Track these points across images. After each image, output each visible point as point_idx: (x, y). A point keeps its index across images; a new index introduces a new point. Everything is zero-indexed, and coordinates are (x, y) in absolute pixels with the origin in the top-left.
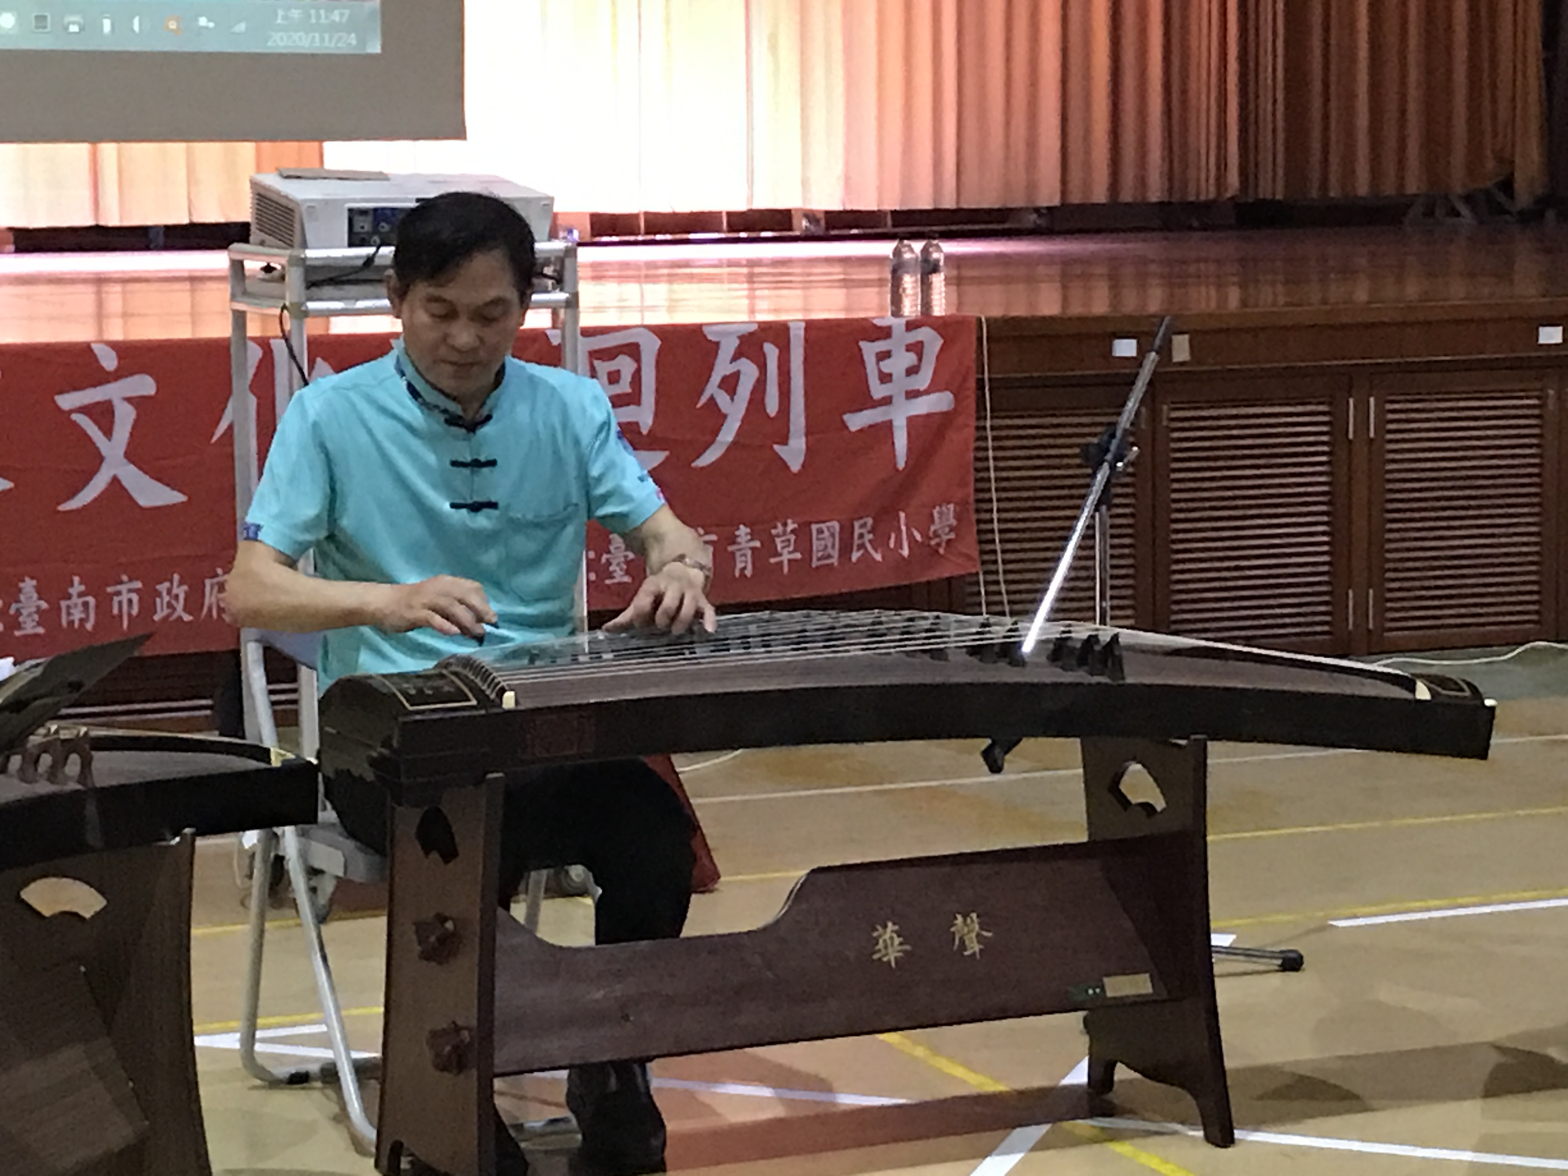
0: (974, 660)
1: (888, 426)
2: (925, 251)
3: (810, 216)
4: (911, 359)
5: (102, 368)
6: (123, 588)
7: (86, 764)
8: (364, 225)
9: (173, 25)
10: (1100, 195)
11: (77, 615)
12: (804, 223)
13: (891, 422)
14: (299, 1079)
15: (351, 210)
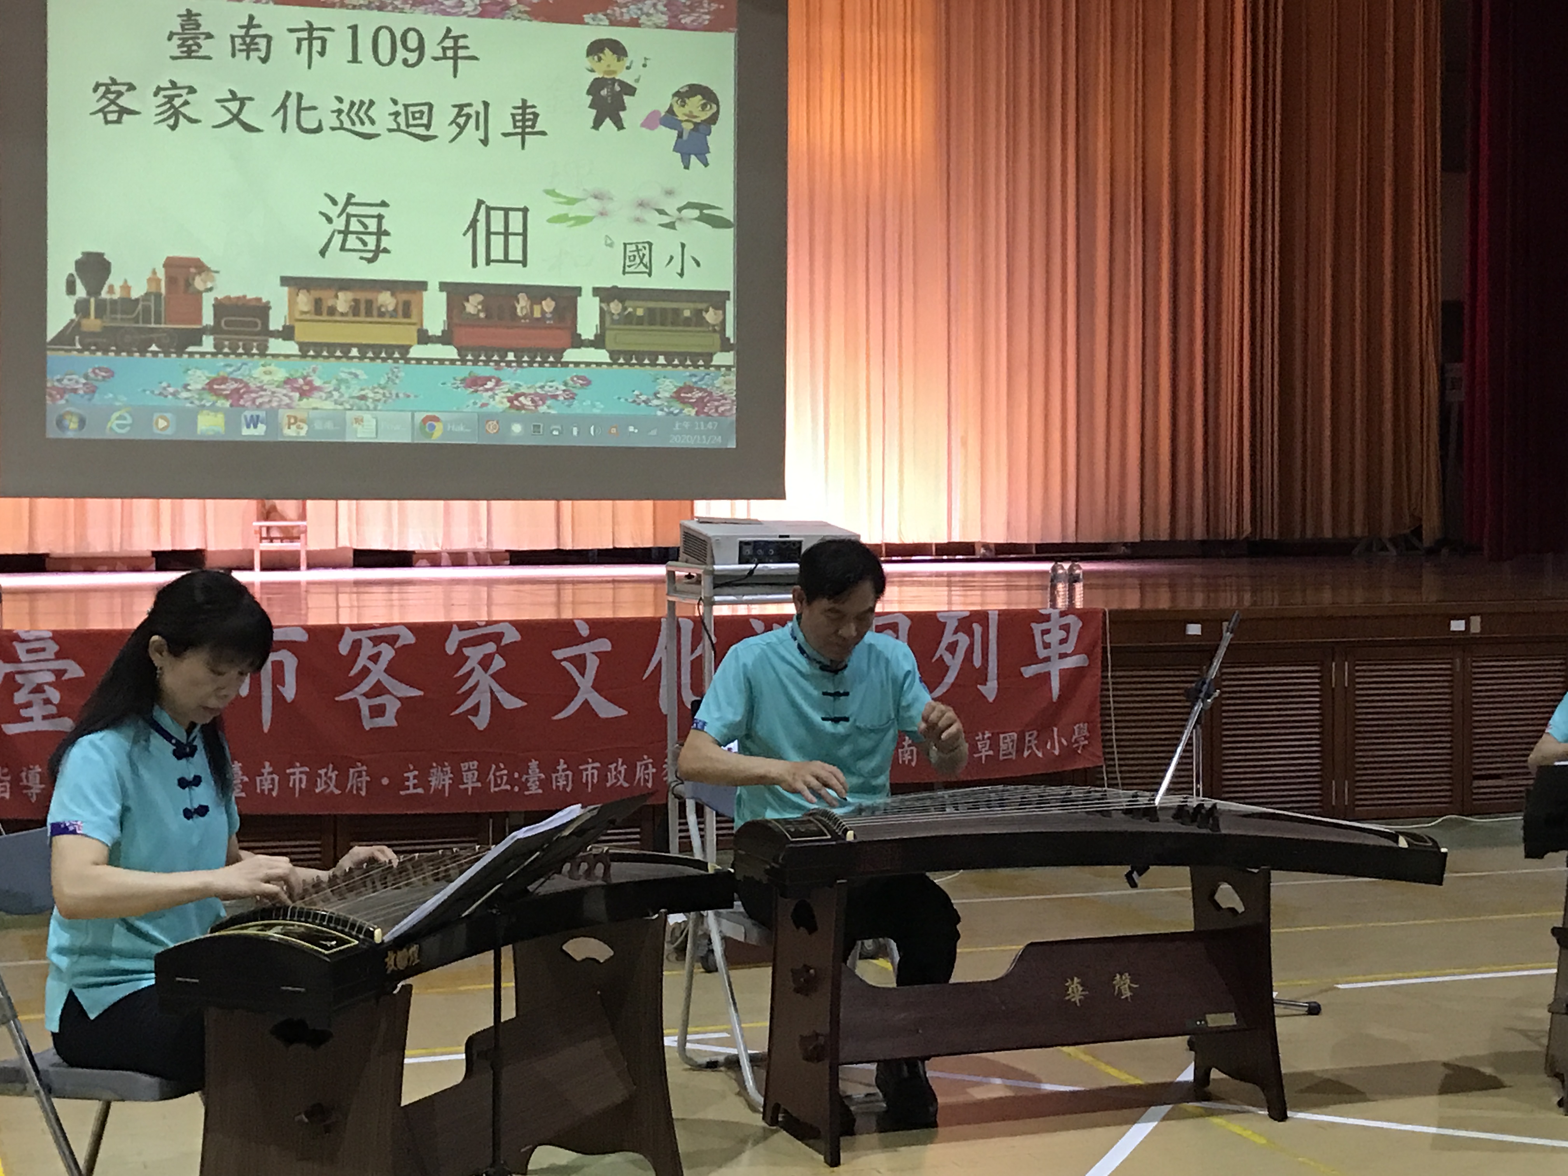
0: (1128, 817)
1: (1048, 675)
2: (1071, 569)
3: (986, 546)
4: (1063, 634)
5: (581, 636)
6: (589, 766)
7: (607, 868)
8: (748, 551)
9: (614, 430)
10: (1164, 536)
11: (562, 783)
12: (982, 551)
13: (1049, 672)
14: (712, 1065)
15: (741, 542)
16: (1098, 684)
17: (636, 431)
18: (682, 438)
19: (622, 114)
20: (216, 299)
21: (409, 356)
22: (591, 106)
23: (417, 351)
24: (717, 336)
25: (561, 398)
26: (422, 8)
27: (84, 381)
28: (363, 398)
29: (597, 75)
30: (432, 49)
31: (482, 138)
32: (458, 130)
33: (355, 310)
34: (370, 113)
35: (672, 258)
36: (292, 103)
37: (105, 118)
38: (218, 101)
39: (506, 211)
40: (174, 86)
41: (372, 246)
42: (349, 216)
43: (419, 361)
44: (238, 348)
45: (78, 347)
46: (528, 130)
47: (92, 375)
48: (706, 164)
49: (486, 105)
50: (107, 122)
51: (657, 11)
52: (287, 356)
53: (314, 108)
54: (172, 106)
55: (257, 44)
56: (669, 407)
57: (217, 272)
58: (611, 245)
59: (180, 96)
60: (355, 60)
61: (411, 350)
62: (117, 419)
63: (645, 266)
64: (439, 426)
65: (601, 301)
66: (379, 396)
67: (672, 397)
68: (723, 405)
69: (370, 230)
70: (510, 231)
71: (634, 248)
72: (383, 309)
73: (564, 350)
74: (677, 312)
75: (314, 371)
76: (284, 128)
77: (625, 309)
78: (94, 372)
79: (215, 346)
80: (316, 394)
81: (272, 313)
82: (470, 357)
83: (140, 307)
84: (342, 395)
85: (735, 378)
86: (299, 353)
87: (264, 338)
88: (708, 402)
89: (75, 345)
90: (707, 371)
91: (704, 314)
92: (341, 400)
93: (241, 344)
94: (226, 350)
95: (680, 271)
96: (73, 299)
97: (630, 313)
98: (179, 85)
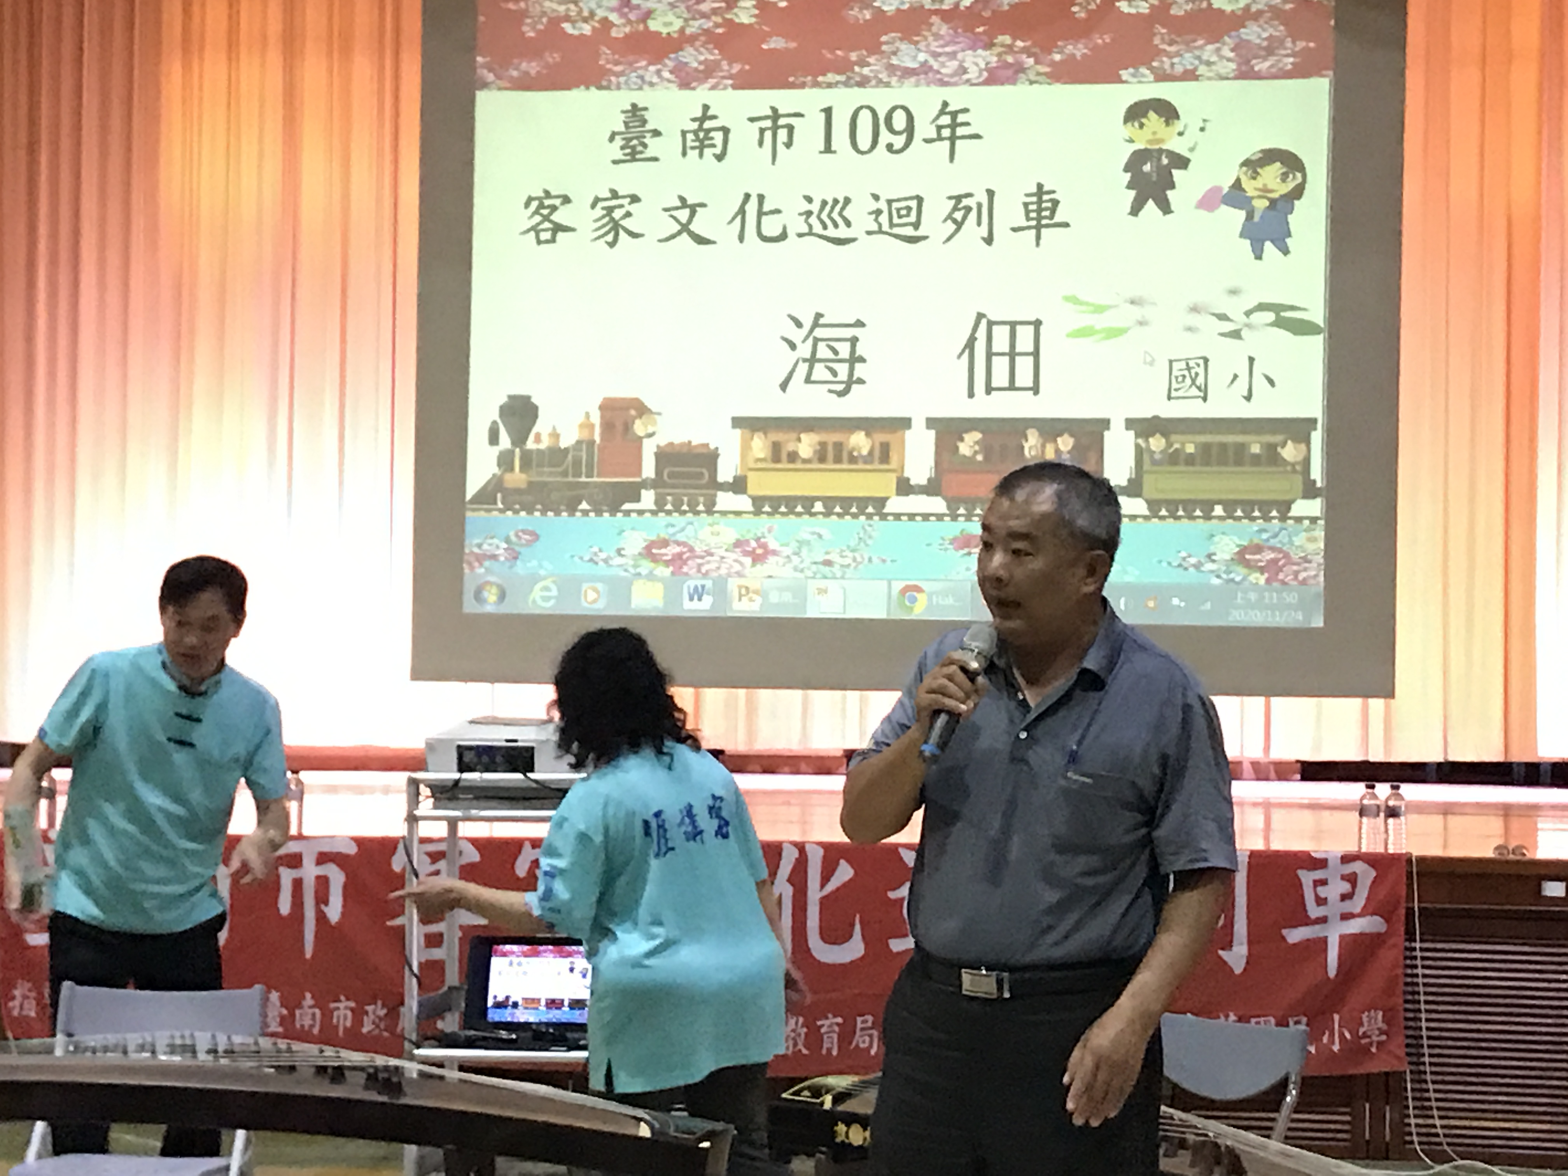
1: (1323, 942)
4: (1346, 887)
8: (472, 757)
9: (1151, 604)
13: (1326, 937)
15: (459, 747)
16: (1402, 958)
17: (1183, 604)
18: (1246, 614)
19: (1170, 193)
20: (658, 447)
21: (885, 511)
22: (1129, 186)
23: (895, 504)
24: (1299, 479)
26: (913, 80)
27: (505, 546)
28: (828, 563)
29: (1140, 146)
30: (924, 129)
31: (986, 235)
32: (953, 227)
34: (845, 213)
35: (1236, 377)
36: (752, 208)
37: (537, 237)
38: (666, 210)
39: (1013, 325)
40: (615, 195)
41: (843, 375)
42: (816, 340)
43: (897, 516)
44: (682, 504)
45: (500, 505)
46: (1044, 222)
48: (1286, 251)
49: (991, 193)
50: (539, 242)
51: (1222, 57)
52: (738, 513)
53: (778, 211)
54: (612, 219)
55: (712, 138)
56: (1228, 572)
57: (659, 414)
58: (1152, 363)
59: (621, 206)
60: (828, 149)
61: (888, 503)
62: (542, 589)
63: (1199, 388)
64: (922, 598)
65: (1137, 436)
66: (846, 561)
68: (1305, 570)
69: (840, 357)
70: (1018, 350)
71: (1183, 365)
72: (855, 454)
74: (1242, 448)
75: (770, 530)
76: (741, 238)
78: (517, 535)
79: (656, 503)
80: (772, 559)
81: (720, 462)
82: (962, 511)
83: (570, 457)
84: (802, 562)
85: (1323, 533)
86: (751, 509)
87: (711, 492)
88: (1284, 566)
89: (495, 503)
90: (1284, 525)
91: (1279, 449)
92: (801, 566)
93: (685, 499)
94: (669, 507)
95: (1246, 394)
96: (495, 451)
97: (1176, 450)
98: (620, 194)
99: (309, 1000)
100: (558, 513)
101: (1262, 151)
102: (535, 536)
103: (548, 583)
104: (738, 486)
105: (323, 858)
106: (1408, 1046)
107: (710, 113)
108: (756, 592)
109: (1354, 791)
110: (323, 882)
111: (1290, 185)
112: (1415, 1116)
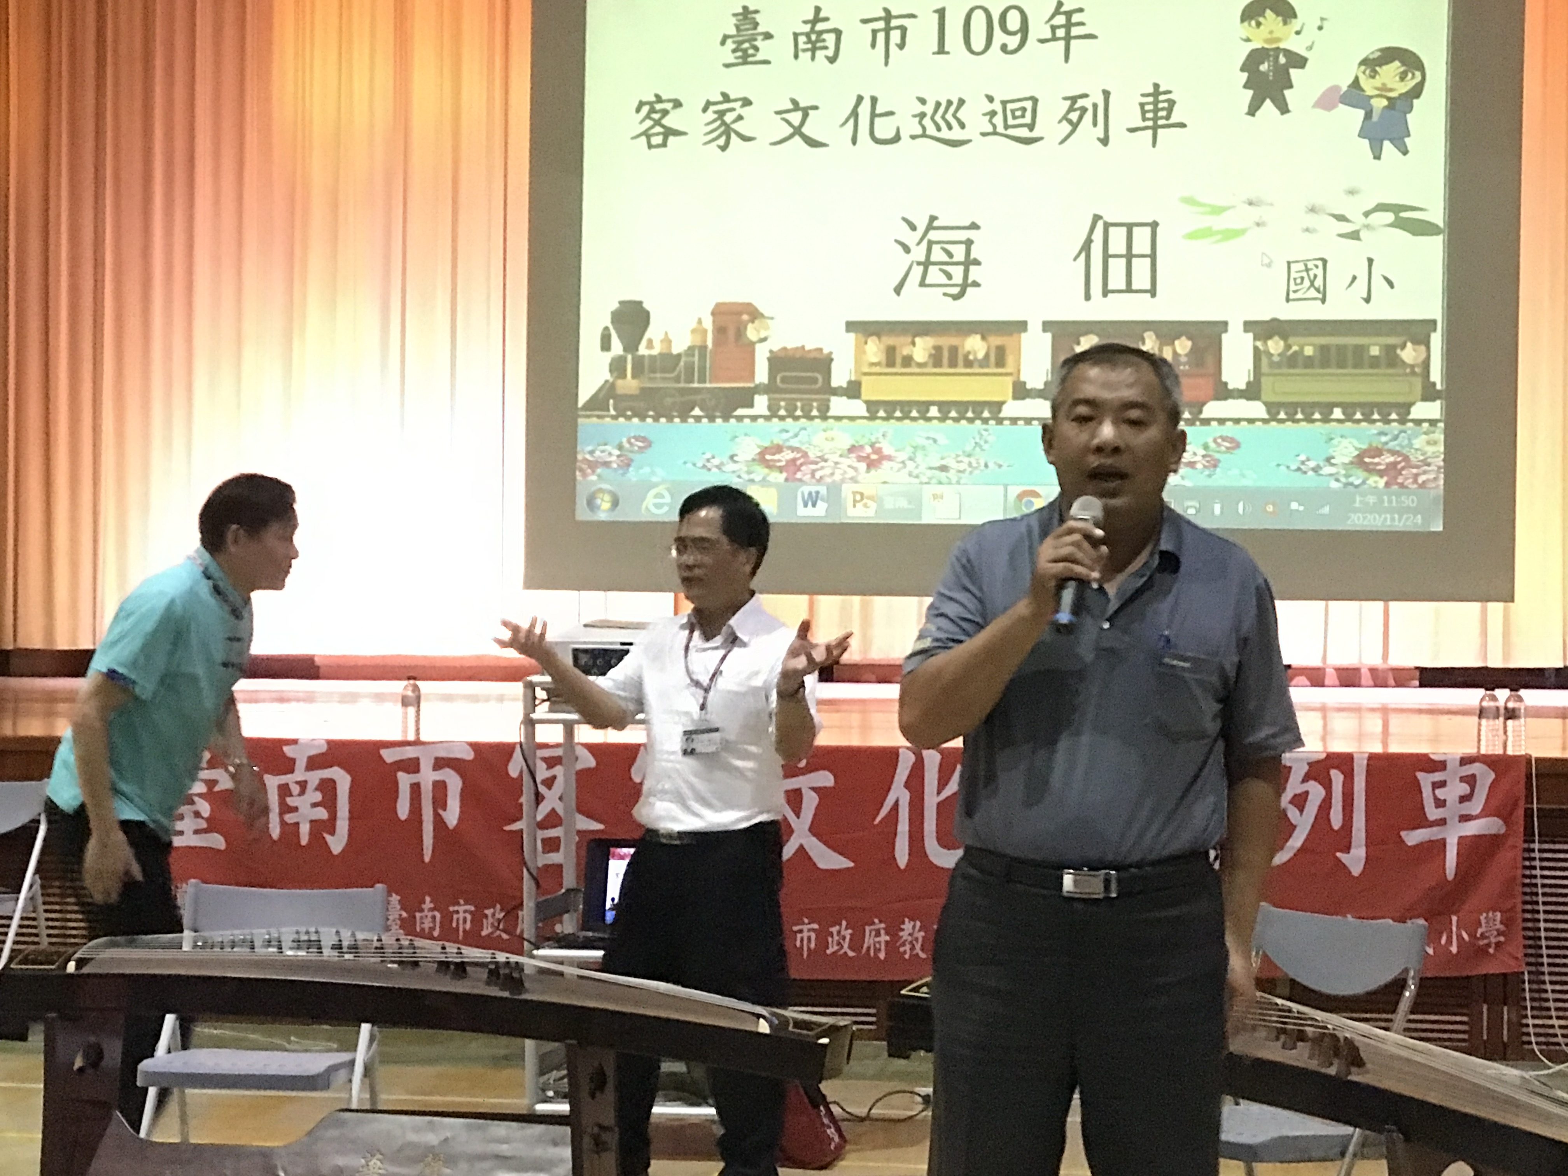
1: (1442, 843)
4: (1465, 789)
6: (805, 928)
9: (1270, 508)
13: (1445, 839)
15: (577, 650)
16: (1520, 859)
17: (1301, 508)
18: (1365, 518)
19: (1287, 93)
20: (771, 352)
21: (1002, 415)
22: (1246, 86)
23: (1012, 408)
24: (1418, 383)
25: (1199, 466)
27: (618, 452)
28: (944, 468)
29: (1257, 44)
30: (1038, 29)
31: (1102, 136)
32: (1068, 128)
33: (936, 358)
34: (959, 115)
35: (1354, 278)
36: (865, 110)
37: (649, 142)
38: (777, 113)
39: (1130, 227)
40: (726, 98)
41: (958, 278)
42: (930, 243)
43: (1014, 421)
44: (795, 410)
45: (612, 412)
46: (1160, 122)
47: (627, 446)
48: (1405, 152)
49: (1106, 94)
50: (650, 146)
52: (852, 419)
53: (891, 113)
54: (724, 123)
55: (824, 40)
56: (1347, 476)
57: (772, 318)
58: (1269, 265)
59: (733, 110)
60: (941, 50)
61: (1004, 407)
62: (656, 496)
63: (1318, 290)
65: (1256, 338)
66: (962, 467)
67: (1352, 463)
68: (1425, 472)
69: (955, 259)
70: (1134, 252)
71: (1301, 266)
72: (971, 357)
73: (1204, 404)
74: (1360, 350)
75: (884, 435)
76: (854, 141)
77: (1288, 347)
78: (629, 442)
79: (770, 408)
80: (886, 464)
81: (834, 367)
83: (682, 363)
84: (917, 467)
85: (1442, 437)
86: (867, 415)
87: (826, 396)
88: (1403, 468)
89: (608, 410)
90: (1403, 427)
91: (1398, 351)
92: (915, 472)
93: (799, 404)
94: (782, 412)
95: (1365, 296)
96: (608, 357)
97: (1295, 352)
98: (732, 97)
99: (428, 904)
100: (670, 419)
101: (1382, 50)
102: (647, 443)
103: (660, 489)
104: (853, 390)
105: (440, 764)
106: (1525, 947)
107: (822, 15)
108: (871, 498)
109: (1473, 697)
110: (440, 788)
111: (1410, 84)
112: (1533, 1017)
